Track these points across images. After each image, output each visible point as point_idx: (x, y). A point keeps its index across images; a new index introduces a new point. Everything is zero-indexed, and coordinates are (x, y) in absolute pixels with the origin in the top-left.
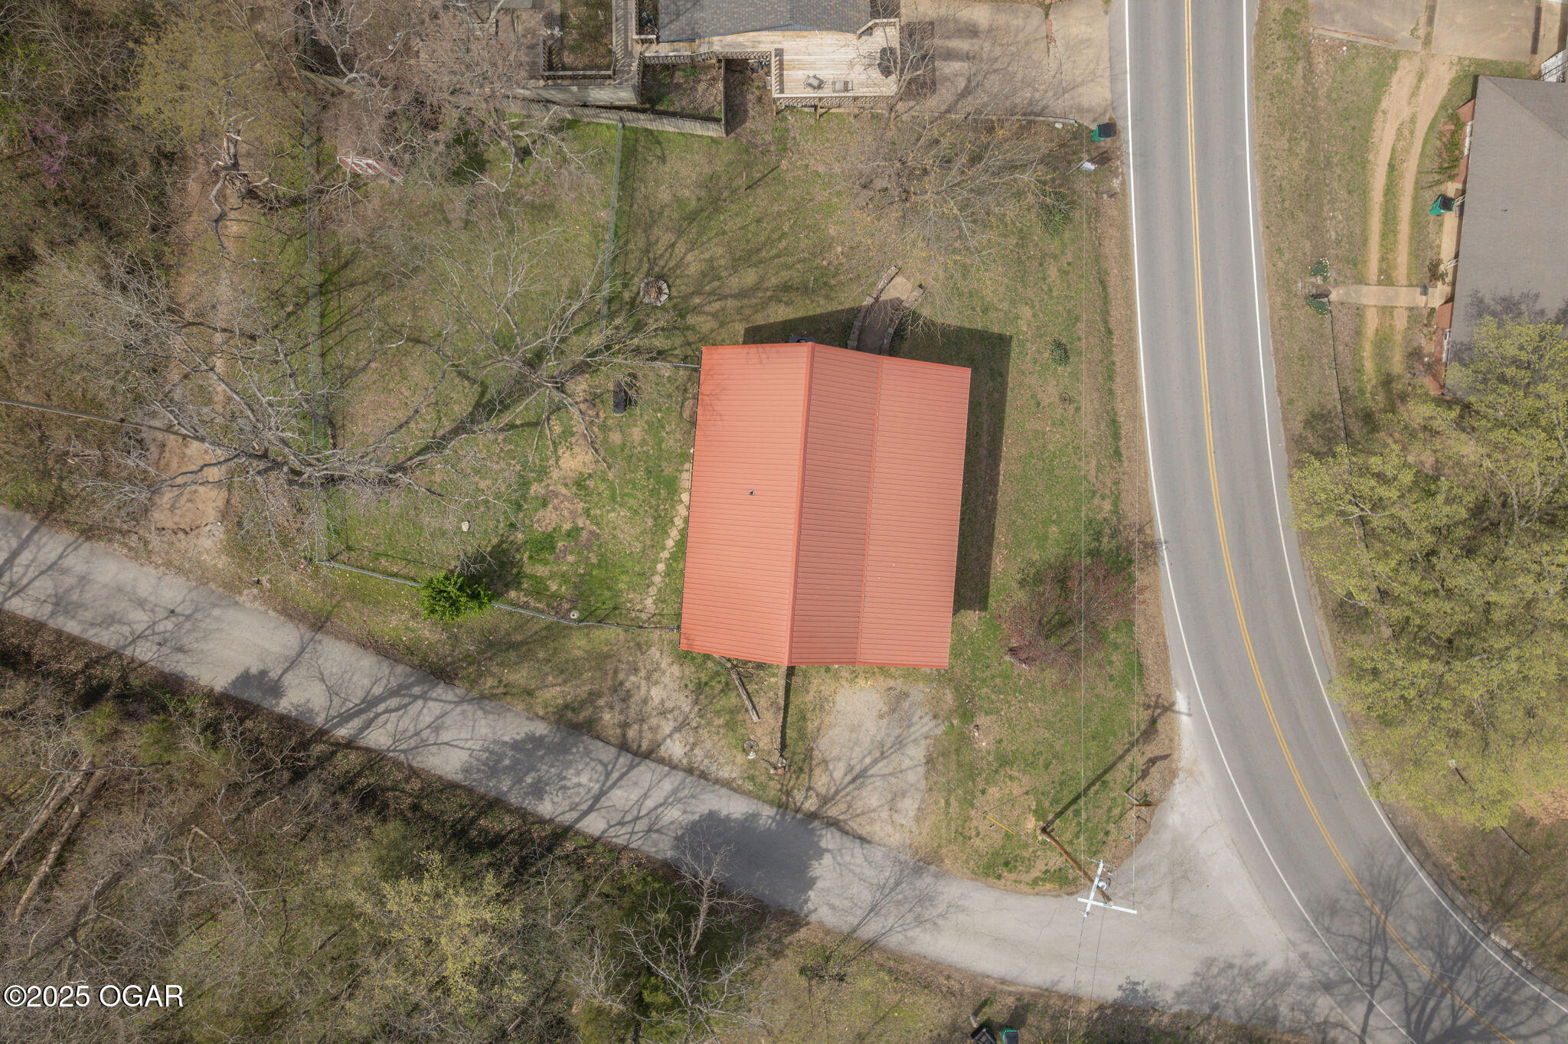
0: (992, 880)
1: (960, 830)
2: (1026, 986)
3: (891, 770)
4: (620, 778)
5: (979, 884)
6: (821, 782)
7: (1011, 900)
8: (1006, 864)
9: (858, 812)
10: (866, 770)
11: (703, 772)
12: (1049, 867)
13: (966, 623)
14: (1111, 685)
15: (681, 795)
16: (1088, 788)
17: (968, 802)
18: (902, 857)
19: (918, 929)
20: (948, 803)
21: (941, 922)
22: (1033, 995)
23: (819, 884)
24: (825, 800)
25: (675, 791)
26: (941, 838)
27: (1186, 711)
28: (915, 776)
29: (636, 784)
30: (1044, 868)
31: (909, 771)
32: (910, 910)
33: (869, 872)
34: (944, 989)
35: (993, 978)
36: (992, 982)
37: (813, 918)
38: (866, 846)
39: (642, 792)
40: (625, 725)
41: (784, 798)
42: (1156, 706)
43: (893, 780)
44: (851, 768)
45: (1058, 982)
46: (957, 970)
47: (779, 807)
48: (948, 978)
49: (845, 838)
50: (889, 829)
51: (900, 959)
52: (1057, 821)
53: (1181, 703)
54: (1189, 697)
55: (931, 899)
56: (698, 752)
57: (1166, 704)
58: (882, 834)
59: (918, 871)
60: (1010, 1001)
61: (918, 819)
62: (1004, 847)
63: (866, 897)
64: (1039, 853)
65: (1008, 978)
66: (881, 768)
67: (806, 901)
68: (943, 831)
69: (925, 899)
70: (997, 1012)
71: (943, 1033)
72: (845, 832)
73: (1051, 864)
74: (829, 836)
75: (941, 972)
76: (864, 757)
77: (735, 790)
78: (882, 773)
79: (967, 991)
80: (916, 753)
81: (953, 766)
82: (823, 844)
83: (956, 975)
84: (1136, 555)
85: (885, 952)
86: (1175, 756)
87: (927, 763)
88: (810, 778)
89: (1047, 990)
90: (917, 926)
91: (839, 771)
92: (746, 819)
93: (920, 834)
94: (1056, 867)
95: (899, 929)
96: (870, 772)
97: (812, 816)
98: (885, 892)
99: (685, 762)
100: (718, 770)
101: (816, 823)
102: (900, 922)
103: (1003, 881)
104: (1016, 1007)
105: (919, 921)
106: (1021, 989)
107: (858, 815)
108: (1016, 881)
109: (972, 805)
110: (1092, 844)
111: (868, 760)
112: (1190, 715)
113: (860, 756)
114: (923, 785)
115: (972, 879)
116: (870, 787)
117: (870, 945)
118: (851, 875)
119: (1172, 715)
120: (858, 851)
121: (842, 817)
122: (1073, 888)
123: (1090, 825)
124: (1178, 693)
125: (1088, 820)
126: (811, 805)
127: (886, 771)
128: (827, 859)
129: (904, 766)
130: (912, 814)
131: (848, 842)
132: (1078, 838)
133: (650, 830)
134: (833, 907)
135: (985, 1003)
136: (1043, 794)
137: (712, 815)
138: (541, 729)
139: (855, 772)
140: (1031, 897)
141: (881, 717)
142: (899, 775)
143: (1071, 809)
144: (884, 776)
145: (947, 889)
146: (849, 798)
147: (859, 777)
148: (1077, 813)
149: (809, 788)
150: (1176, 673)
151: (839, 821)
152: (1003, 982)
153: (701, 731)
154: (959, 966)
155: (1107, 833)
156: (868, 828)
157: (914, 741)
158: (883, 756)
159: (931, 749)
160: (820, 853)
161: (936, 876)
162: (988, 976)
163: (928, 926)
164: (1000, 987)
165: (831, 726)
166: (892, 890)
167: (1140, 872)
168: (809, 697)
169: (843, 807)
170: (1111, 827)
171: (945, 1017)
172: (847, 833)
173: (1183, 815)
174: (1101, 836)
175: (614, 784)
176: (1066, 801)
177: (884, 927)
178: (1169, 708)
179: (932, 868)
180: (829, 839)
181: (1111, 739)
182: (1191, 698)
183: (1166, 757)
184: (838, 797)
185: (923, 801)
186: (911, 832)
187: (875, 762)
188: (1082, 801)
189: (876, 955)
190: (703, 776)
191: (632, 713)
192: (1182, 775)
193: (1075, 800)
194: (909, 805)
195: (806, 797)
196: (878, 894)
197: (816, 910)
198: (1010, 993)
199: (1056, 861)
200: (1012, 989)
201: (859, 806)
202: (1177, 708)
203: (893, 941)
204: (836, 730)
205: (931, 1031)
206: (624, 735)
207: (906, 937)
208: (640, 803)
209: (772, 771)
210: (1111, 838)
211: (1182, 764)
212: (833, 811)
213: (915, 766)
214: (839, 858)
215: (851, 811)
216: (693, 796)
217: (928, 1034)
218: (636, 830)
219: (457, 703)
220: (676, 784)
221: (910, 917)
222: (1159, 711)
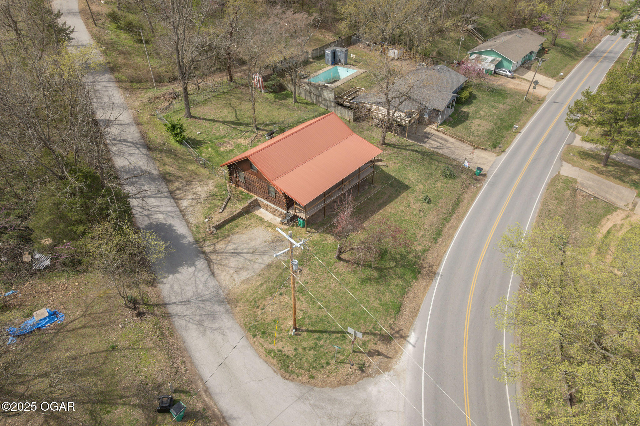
0: (250, 335)
1: (257, 299)
2: (215, 405)
3: (251, 259)
4: (159, 197)
5: (243, 331)
6: (220, 246)
7: (250, 352)
8: (263, 333)
9: (222, 264)
10: (241, 253)
11: (185, 214)
12: (283, 350)
13: (328, 239)
14: (377, 301)
15: (170, 214)
16: (334, 332)
17: (271, 291)
18: (221, 292)
19: (195, 326)
20: (261, 285)
21: (208, 332)
22: (214, 415)
23: (178, 275)
24: (215, 252)
25: (170, 212)
26: (245, 296)
27: (413, 343)
28: (258, 267)
29: (161, 201)
30: (280, 348)
31: (257, 264)
32: (201, 315)
33: (201, 286)
34: (175, 365)
35: (204, 384)
36: (201, 386)
37: (160, 286)
38: (212, 277)
39: (160, 204)
40: (178, 189)
41: (201, 240)
42: (397, 332)
43: (248, 263)
44: (237, 249)
45: (235, 419)
46: (192, 363)
47: (196, 241)
48: (183, 362)
49: (207, 268)
50: (228, 278)
51: (172, 333)
52: (306, 333)
53: (413, 338)
54: (418, 338)
55: (214, 319)
56: (191, 208)
57: (404, 335)
58: (222, 278)
59: (221, 302)
60: (199, 406)
61: (243, 282)
62: (269, 324)
63: (189, 294)
64: (284, 340)
65: (211, 390)
66: (248, 256)
67: (165, 277)
68: (249, 294)
69: (212, 316)
70: (186, 402)
71: (150, 384)
72: (209, 266)
73: (285, 349)
74: (202, 263)
75: (183, 357)
76: (245, 249)
77: (188, 226)
78: (246, 257)
79: (185, 378)
80: (267, 260)
81: (277, 273)
82: (197, 263)
83: (188, 364)
84: (423, 272)
85: (171, 324)
86: (394, 361)
87: (268, 266)
88: (218, 242)
89: (224, 418)
90: (196, 324)
91: (230, 247)
92: (180, 236)
93: (238, 288)
94: (287, 353)
95: (187, 319)
96: (242, 255)
97: (204, 253)
98: (199, 298)
99: (183, 208)
100: (190, 217)
101: (202, 256)
102: (191, 317)
103: (255, 339)
104: (199, 412)
105: (200, 323)
106: (211, 404)
107: (221, 265)
108: (261, 344)
109: (271, 295)
110: (315, 360)
111: (245, 251)
112: (414, 346)
113: (244, 248)
114: (258, 271)
115: (241, 327)
116: (237, 259)
117: (169, 316)
118: (194, 282)
119: (404, 341)
120: (206, 276)
121: (214, 261)
122: (287, 375)
123: (322, 350)
124: (413, 333)
125: (322, 346)
126: (207, 249)
127: (249, 258)
128: (192, 269)
129: (257, 261)
130: (243, 278)
131: (207, 270)
132: (310, 350)
133: (146, 215)
134: (172, 287)
135: (186, 392)
136: (308, 317)
137: (170, 226)
138: (155, 172)
139: (236, 251)
140: (261, 360)
141: (265, 242)
142: (252, 263)
143: (318, 334)
144: (246, 259)
145: (226, 321)
146: (224, 257)
147: (236, 253)
148: (319, 339)
149: (214, 245)
150: (417, 323)
151: (212, 261)
152: (207, 391)
153: (199, 204)
154: (194, 361)
155: (328, 364)
156: (220, 272)
157: (270, 255)
158: (253, 253)
159: (274, 262)
160: (193, 264)
161: (227, 311)
162: (202, 380)
163: (201, 329)
164: (202, 392)
165: (244, 234)
166: (203, 301)
167: (332, 401)
168: (246, 223)
169: (219, 258)
170: (333, 362)
171: (160, 377)
172: (210, 267)
173: (380, 392)
174: (324, 361)
175: (155, 197)
176: (318, 328)
177: (182, 313)
178: (404, 337)
179: (228, 306)
180: (201, 263)
181: (362, 321)
182: (420, 339)
183: (388, 357)
184: (221, 254)
185: (252, 277)
186: (235, 285)
187: (248, 253)
188: (325, 335)
189: (165, 323)
190: (184, 216)
191: (185, 188)
192: (392, 372)
193: (322, 332)
194: (245, 275)
195: (209, 246)
196: (194, 297)
197: (165, 284)
198: (203, 401)
199: (289, 350)
200: (207, 399)
201: (225, 262)
202: (408, 339)
203: (179, 323)
204: (244, 236)
205: (146, 377)
206: (175, 191)
207: (186, 326)
208: (154, 207)
209: (207, 230)
210: (328, 368)
211: (395, 367)
212: (213, 257)
213: (262, 264)
214: (196, 273)
215: (220, 261)
216: (173, 217)
217: (143, 378)
218: (143, 212)
219: (143, 154)
220: (172, 210)
221: (198, 318)
222: (398, 335)
